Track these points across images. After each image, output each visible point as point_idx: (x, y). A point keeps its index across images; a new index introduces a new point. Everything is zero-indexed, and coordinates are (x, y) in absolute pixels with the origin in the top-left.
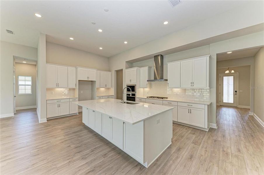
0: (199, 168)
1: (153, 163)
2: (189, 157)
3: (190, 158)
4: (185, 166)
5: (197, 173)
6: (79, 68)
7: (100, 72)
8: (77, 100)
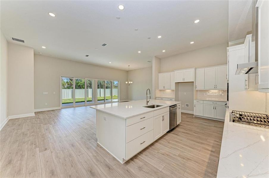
0: (76, 172)
1: (99, 145)
2: (93, 172)
3: (91, 171)
4: (86, 162)
5: (75, 167)
6: (176, 72)
7: (205, 69)
8: (174, 100)
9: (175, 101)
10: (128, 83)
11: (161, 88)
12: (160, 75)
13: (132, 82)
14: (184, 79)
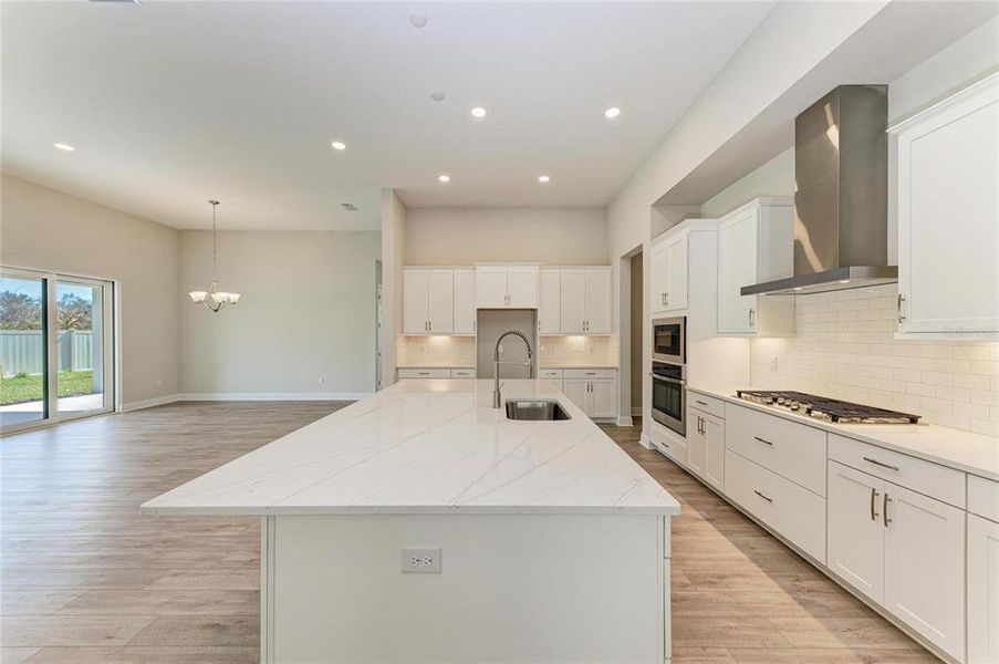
6: (481, 270)
7: (562, 271)
8: (473, 373)
9: (479, 377)
10: (209, 298)
11: (413, 327)
12: (414, 276)
13: (234, 297)
14: (508, 298)
